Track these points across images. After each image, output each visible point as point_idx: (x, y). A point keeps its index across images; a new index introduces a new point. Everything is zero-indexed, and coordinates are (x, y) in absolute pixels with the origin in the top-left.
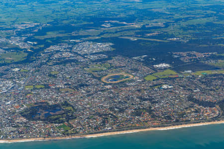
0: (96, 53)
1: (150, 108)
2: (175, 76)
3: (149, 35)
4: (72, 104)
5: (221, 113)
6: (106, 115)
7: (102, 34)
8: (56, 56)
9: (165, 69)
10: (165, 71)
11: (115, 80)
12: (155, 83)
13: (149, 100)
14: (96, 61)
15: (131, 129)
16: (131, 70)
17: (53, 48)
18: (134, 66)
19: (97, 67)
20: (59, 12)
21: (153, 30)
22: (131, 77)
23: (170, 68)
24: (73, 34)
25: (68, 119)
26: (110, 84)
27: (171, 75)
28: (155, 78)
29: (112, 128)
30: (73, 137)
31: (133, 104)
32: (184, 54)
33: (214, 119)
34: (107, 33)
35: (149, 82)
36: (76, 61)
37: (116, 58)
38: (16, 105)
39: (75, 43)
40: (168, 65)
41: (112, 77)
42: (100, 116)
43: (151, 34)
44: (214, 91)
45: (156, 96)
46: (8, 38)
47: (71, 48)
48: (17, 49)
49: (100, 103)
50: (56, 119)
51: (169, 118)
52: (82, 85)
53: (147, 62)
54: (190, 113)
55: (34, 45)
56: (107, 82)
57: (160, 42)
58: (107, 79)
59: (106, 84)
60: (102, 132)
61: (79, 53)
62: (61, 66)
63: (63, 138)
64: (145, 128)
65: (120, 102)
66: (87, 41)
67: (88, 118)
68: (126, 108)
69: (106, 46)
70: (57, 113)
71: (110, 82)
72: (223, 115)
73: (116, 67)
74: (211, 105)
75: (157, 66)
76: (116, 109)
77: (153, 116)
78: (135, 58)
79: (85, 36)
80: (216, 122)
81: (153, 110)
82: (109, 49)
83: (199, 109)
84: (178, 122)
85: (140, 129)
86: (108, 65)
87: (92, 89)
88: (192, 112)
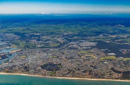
0: (88, 46)
3: (116, 41)
4: (62, 65)
5: (121, 76)
6: (71, 70)
7: (96, 39)
8: (70, 46)
9: (112, 55)
10: (111, 57)
11: (86, 58)
13: (94, 67)
14: (85, 49)
15: (77, 77)
16: (97, 54)
17: (72, 43)
18: (99, 53)
19: (83, 52)
21: (119, 39)
24: (84, 38)
25: (56, 70)
26: (83, 59)
27: (113, 58)
28: (104, 59)
29: (70, 76)
30: (53, 77)
32: (125, 50)
33: (117, 79)
34: (99, 38)
35: (100, 60)
36: (77, 49)
37: (94, 49)
38: (42, 62)
39: (82, 42)
40: (114, 54)
42: (69, 70)
43: (117, 41)
44: (126, 67)
45: (99, 66)
46: (58, 38)
47: (79, 43)
48: (58, 42)
51: (97, 75)
52: (71, 58)
53: (106, 52)
55: (66, 41)
56: (83, 58)
59: (81, 59)
60: (65, 77)
61: (81, 45)
62: (70, 50)
63: (49, 77)
65: (81, 66)
66: (87, 41)
67: (64, 71)
68: (82, 69)
70: (54, 67)
72: (122, 77)
73: (91, 53)
74: (119, 72)
75: (109, 54)
76: (77, 69)
77: (90, 74)
78: (102, 50)
79: (88, 39)
81: (92, 71)
82: (94, 45)
83: (112, 74)
84: (99, 77)
85: (81, 78)
86: (88, 51)
87: (74, 60)
88: (108, 74)
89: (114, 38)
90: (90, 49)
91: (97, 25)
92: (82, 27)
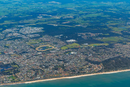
0: (33, 34)
1: (63, 65)
2: (78, 47)
3: (64, 23)
4: (18, 64)
5: (103, 68)
6: (37, 70)
7: (37, 22)
8: (9, 35)
9: (73, 42)
10: (73, 44)
11: (44, 49)
12: (67, 51)
13: (63, 60)
14: (33, 38)
15: (52, 78)
16: (53, 43)
17: (7, 30)
18: (55, 41)
19: (33, 41)
20: (12, 9)
21: (67, 20)
22: (53, 47)
23: (76, 42)
24: (20, 22)
25: (15, 72)
26: (41, 52)
27: (76, 46)
28: (67, 48)
29: (41, 77)
30: (17, 83)
31: (53, 63)
32: (84, 34)
33: (99, 71)
34: (40, 21)
35: (63, 50)
36: (21, 38)
37: (45, 36)
39: (21, 28)
40: (74, 40)
41: (42, 47)
42: (34, 70)
43: (66, 23)
44: (100, 55)
45: (67, 58)
47: (18, 31)
49: (34, 62)
50: (8, 73)
51: (74, 71)
52: (24, 52)
53: (63, 39)
54: (86, 68)
56: (39, 51)
57: (71, 27)
58: (39, 49)
59: (38, 52)
60: (35, 80)
61: (23, 33)
62: (12, 41)
63: (11, 84)
64: (60, 77)
65: (46, 62)
66: (28, 26)
67: (27, 72)
68: (50, 65)
69: (39, 29)
70: (8, 69)
71: (41, 50)
72: (104, 69)
73: (45, 42)
74: (98, 63)
75: (68, 41)
76: (43, 66)
77: (65, 70)
78: (56, 36)
79: (27, 24)
80: (101, 73)
81: (65, 67)
82: (40, 31)
83: (91, 66)
84: (79, 73)
85: (57, 77)
86: (40, 40)
87: (30, 55)
88: (87, 67)
89: (59, 19)
90: (39, 37)
91: (25, 4)
92: (7, 7)
